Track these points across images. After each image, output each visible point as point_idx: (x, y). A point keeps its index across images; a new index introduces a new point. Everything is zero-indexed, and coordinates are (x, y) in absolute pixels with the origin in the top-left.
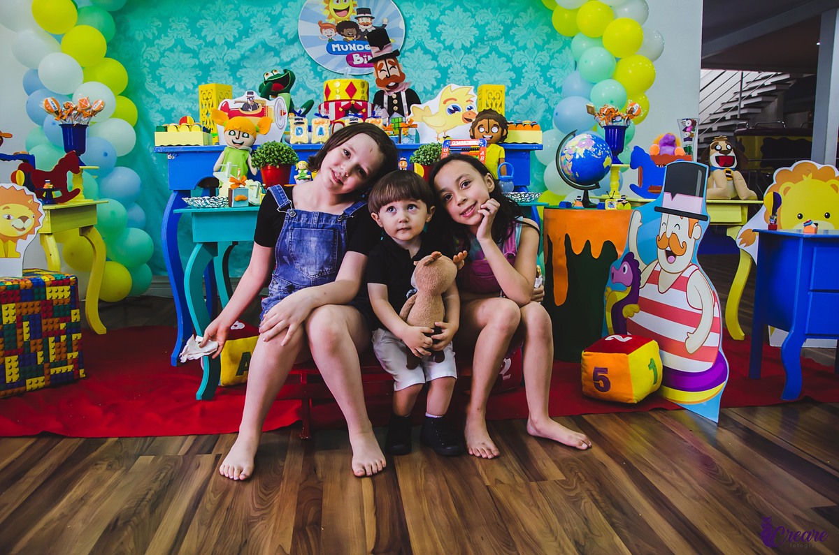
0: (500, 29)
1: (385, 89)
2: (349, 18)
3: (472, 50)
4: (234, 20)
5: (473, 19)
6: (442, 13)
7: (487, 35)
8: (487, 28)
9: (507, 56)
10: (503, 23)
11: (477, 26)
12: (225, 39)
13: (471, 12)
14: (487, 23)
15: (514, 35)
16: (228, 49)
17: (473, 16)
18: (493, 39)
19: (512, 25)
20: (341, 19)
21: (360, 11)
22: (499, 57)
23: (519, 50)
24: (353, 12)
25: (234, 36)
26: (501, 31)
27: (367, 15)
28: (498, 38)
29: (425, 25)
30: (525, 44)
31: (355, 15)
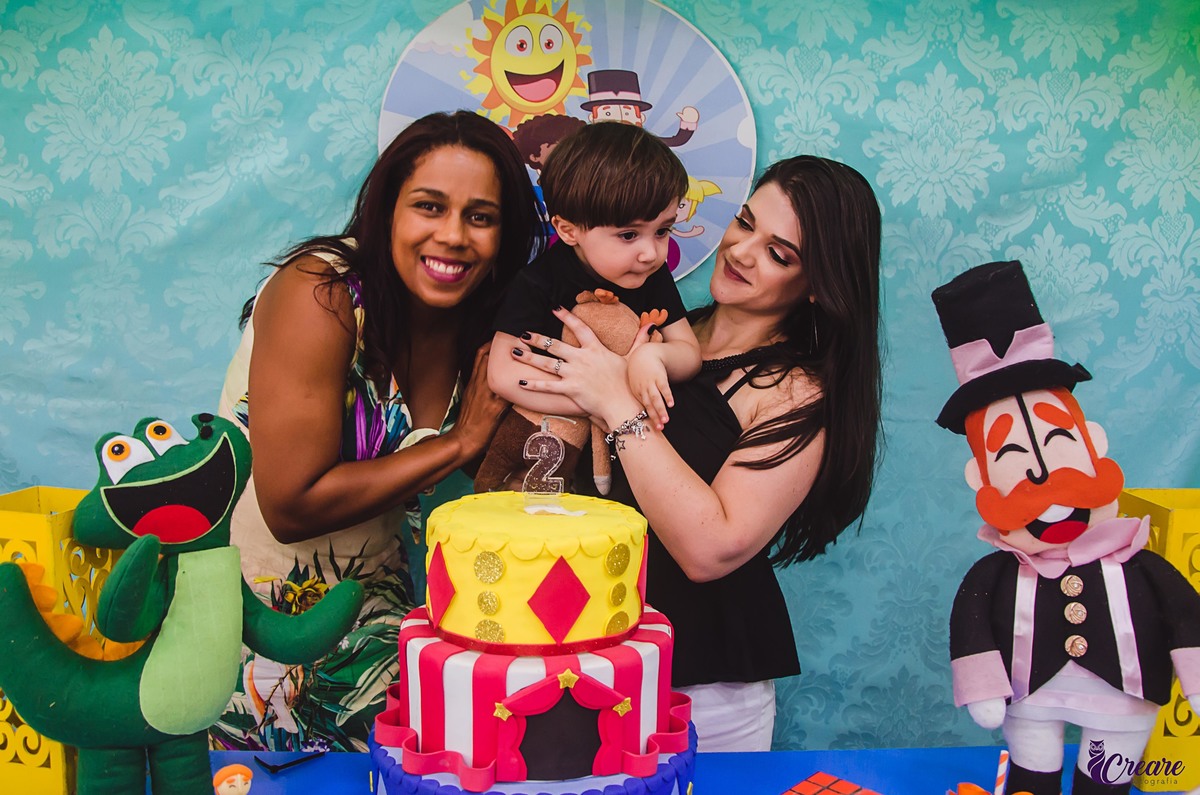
0: (1075, 148)
1: (1021, 541)
2: (559, 105)
3: (979, 222)
4: (155, 107)
5: (988, 113)
6: (887, 91)
7: (1031, 169)
8: (1031, 145)
9: (1093, 241)
10: (1085, 129)
11: (1000, 137)
12: (125, 174)
13: (984, 88)
14: (1033, 130)
15: (1120, 166)
16: (135, 209)
17: (990, 103)
18: (1052, 181)
19: (1117, 133)
20: (531, 110)
21: (603, 80)
22: (1068, 243)
23: (1133, 218)
24: (577, 83)
25: (156, 166)
26: (1076, 155)
27: (623, 95)
28: (1064, 179)
29: (826, 132)
30: (1156, 199)
31: (583, 94)
